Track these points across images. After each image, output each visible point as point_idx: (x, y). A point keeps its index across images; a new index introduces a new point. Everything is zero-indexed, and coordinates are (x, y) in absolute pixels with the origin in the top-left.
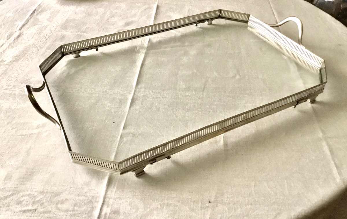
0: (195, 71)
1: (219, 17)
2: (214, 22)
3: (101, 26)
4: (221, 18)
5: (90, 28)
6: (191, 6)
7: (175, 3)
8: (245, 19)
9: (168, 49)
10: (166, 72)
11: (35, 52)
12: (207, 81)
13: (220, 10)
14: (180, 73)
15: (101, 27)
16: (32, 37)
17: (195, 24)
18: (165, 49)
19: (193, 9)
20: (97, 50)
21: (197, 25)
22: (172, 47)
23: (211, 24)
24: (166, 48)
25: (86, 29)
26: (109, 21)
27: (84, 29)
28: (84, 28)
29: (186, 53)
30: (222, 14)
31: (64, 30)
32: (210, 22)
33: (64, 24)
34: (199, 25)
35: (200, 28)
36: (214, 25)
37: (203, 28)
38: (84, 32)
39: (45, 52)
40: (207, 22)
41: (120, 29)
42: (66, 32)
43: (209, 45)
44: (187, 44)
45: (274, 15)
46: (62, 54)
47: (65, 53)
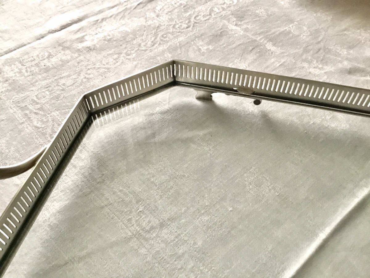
3: (320, 39)
5: (291, 35)
11: (145, 46)
15: (319, 43)
16: (170, 11)
20: (257, 103)
25: (280, 34)
26: (345, 34)
27: (277, 33)
28: (279, 29)
31: (235, 19)
33: (247, 6)
38: (270, 40)
39: (158, 56)
41: (359, 65)
42: (236, 25)
46: (172, 80)
47: (179, 79)
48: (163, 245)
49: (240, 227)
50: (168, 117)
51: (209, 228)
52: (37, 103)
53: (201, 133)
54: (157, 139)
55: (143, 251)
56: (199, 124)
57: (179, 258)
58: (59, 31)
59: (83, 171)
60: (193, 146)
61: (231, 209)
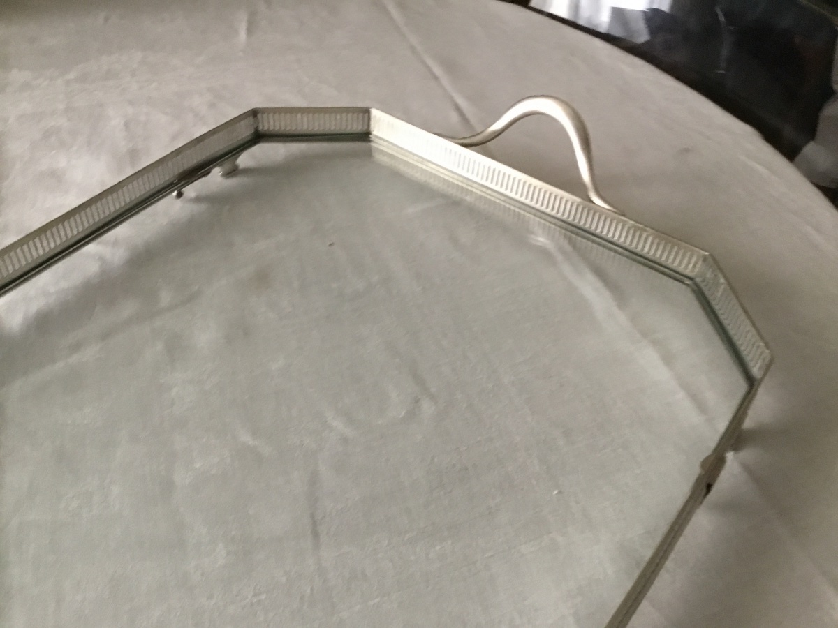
0: (246, 438)
1: (259, 137)
2: (244, 160)
4: (267, 141)
6: (131, 103)
7: (61, 107)
8: (357, 127)
9: (90, 353)
10: (115, 490)
12: (314, 480)
13: (254, 113)
14: (182, 478)
17: (175, 193)
18: (74, 359)
19: (143, 118)
21: (180, 195)
22: (106, 336)
23: (232, 172)
24: (76, 347)
29: (176, 348)
30: (268, 125)
32: (228, 166)
34: (191, 190)
35: (198, 199)
36: (247, 171)
37: (211, 200)
40: (217, 172)
43: (262, 279)
44: (165, 298)
45: (436, 78)
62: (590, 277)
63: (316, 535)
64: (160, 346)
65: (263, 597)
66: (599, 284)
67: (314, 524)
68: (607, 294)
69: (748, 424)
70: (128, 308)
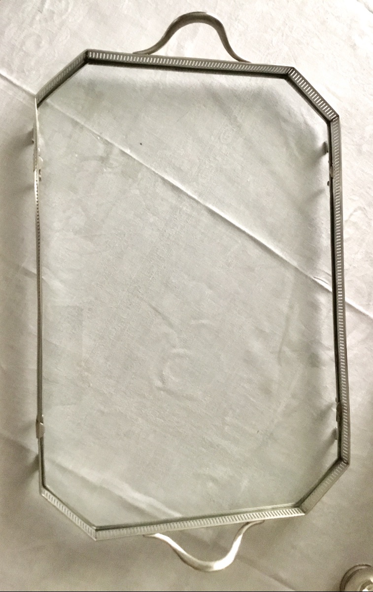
9: (284, 308)
18: (287, 302)
29: (261, 334)
43: (266, 390)
46: (330, 120)
47: (331, 124)
48: (219, 148)
49: (240, 187)
50: (303, 126)
51: (234, 170)
52: (291, 32)
53: (296, 153)
54: (283, 124)
55: (212, 138)
56: (302, 148)
57: (215, 159)
58: (369, 10)
59: (248, 86)
60: (285, 150)
61: (249, 180)
62: (143, 506)
63: (154, 309)
64: (267, 331)
65: (150, 279)
66: (137, 504)
67: (157, 311)
68: (130, 500)
69: (37, 475)
70: (294, 336)
